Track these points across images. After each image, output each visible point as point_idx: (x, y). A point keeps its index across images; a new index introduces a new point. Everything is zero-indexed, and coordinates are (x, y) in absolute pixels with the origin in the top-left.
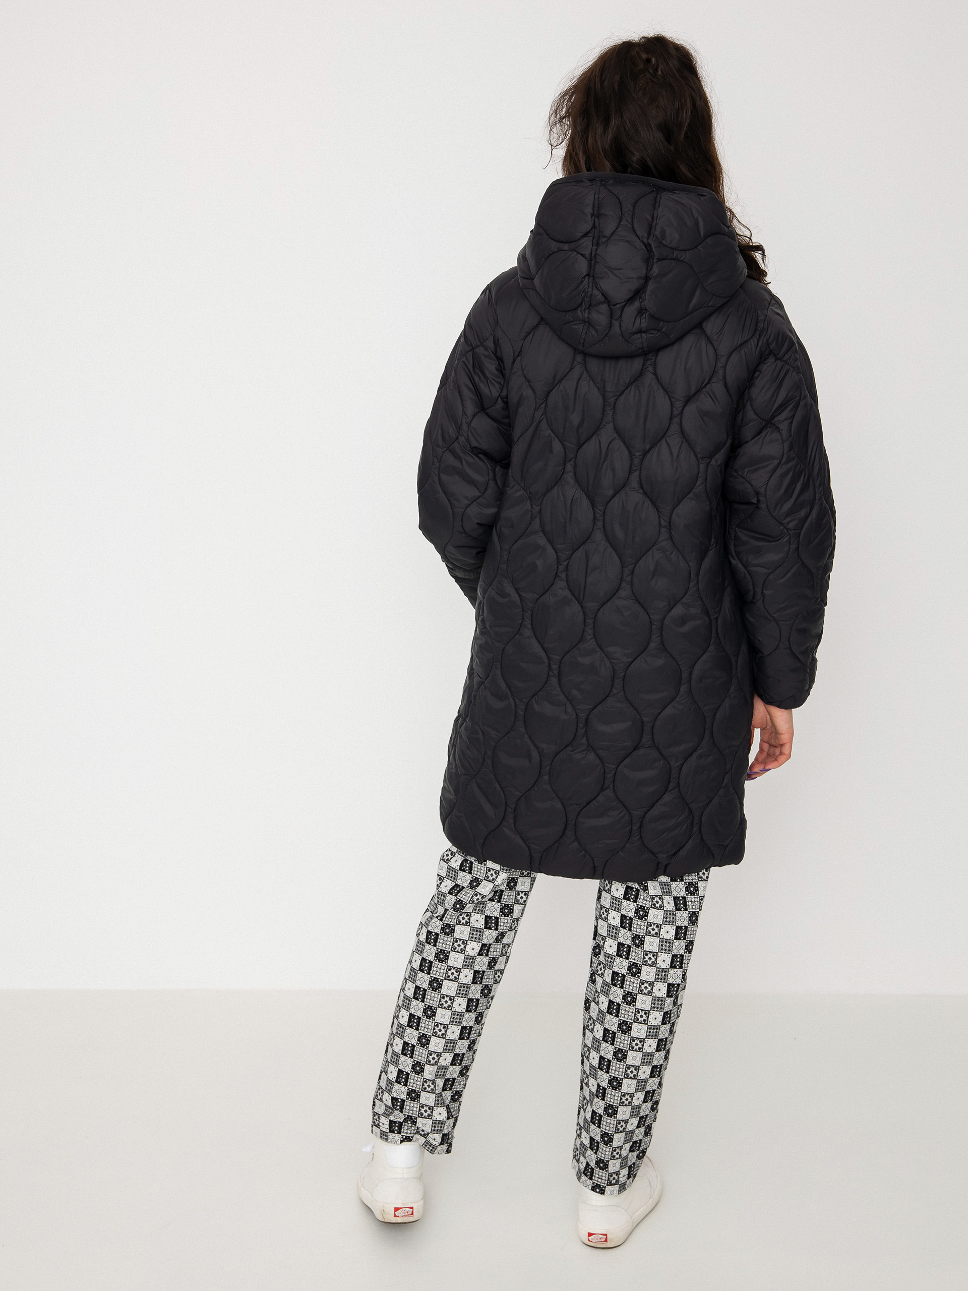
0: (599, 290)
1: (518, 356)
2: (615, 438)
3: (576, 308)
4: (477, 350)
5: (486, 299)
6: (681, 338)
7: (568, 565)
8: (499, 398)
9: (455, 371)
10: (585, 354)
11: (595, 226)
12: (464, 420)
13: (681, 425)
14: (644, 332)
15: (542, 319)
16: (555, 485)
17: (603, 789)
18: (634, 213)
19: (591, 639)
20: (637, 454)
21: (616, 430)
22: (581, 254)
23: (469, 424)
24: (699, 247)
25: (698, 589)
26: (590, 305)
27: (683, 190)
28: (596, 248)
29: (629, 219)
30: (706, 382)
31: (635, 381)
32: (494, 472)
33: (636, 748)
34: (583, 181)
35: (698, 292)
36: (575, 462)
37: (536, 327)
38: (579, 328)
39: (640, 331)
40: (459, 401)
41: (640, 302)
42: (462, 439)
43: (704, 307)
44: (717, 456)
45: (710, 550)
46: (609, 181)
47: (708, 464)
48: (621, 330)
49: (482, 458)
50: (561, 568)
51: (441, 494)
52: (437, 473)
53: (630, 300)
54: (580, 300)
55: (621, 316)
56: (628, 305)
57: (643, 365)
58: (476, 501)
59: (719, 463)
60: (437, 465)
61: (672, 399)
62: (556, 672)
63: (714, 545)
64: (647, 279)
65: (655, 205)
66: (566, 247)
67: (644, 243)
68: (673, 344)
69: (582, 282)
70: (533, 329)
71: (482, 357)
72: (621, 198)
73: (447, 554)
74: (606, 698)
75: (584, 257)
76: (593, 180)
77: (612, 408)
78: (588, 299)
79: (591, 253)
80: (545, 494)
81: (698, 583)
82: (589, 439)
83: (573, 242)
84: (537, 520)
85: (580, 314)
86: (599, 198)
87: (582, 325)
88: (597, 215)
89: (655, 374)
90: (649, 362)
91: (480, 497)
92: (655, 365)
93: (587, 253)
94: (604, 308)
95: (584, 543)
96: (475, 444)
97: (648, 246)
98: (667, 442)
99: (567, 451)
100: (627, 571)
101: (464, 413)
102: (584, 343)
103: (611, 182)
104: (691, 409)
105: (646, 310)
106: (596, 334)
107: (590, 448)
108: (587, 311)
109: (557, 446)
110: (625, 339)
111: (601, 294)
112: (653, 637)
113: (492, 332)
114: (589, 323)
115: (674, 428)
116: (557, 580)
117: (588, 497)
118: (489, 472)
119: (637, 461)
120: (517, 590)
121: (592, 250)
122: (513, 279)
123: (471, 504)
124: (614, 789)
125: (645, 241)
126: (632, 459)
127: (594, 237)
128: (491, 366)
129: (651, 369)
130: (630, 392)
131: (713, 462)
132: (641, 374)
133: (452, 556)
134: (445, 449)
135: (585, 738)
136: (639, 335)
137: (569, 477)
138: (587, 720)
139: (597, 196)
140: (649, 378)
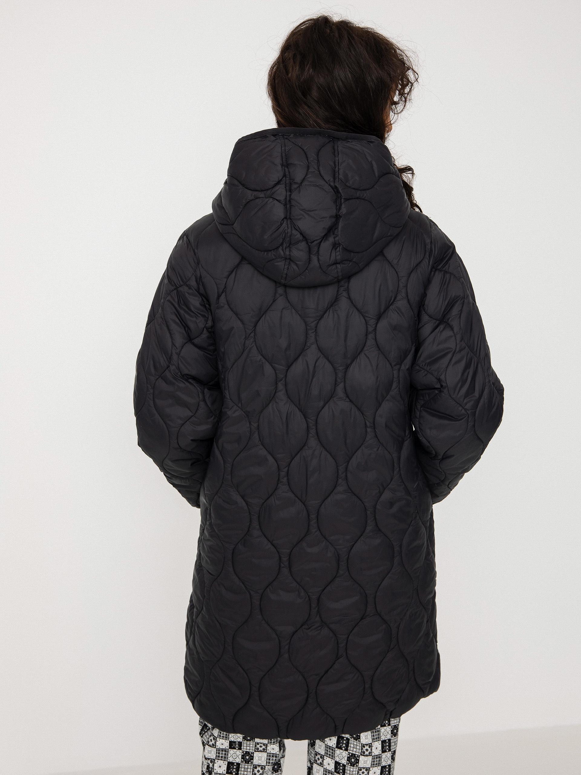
0: (297, 230)
1: (222, 293)
2: (320, 357)
3: (277, 248)
4: (181, 289)
5: (185, 244)
6: (368, 264)
7: (288, 471)
8: (205, 328)
9: (162, 308)
10: (285, 286)
11: (285, 175)
12: (174, 352)
13: (376, 339)
14: (339, 263)
15: (243, 258)
16: (269, 403)
17: (338, 658)
18: (318, 161)
19: (316, 531)
20: (341, 368)
21: (319, 349)
22: (277, 200)
23: (178, 354)
24: (375, 186)
25: (401, 475)
26: (290, 244)
27: (354, 139)
28: (290, 193)
29: (316, 167)
30: (392, 301)
31: (332, 306)
32: (203, 393)
33: (362, 619)
34: (267, 137)
35: (379, 225)
36: (285, 381)
37: (237, 266)
38: (281, 264)
39: (336, 263)
40: (168, 335)
41: (334, 238)
42: (172, 368)
43: (385, 237)
44: (405, 362)
45: (406, 440)
46: (290, 135)
47: (399, 370)
48: (319, 263)
49: (192, 382)
50: (283, 474)
51: (157, 416)
52: (152, 398)
53: (325, 237)
54: (281, 241)
55: (318, 251)
56: (323, 241)
57: (338, 291)
58: (189, 420)
59: (407, 367)
60: (152, 391)
61: (366, 318)
62: (287, 563)
63: (408, 436)
64: (337, 217)
65: (335, 153)
66: (261, 195)
67: (331, 186)
68: (361, 270)
69: (281, 224)
70: (235, 268)
71: (187, 294)
72: (305, 149)
73: (165, 467)
74: (334, 579)
75: (279, 202)
76: (276, 135)
77: (314, 331)
78: (288, 239)
79: (286, 199)
80: (262, 411)
81: (400, 470)
82: (296, 359)
83: (267, 190)
84: (256, 435)
85: (282, 253)
86: (285, 150)
87: (284, 261)
88: (286, 165)
89: (349, 298)
90: (342, 289)
91: (192, 416)
92: (348, 290)
93: (282, 198)
94: (303, 245)
95: (301, 449)
96: (186, 372)
97: (335, 189)
98: (365, 354)
99: (277, 372)
100: (341, 469)
101: (173, 344)
102: (286, 277)
103: (292, 136)
104: (383, 324)
105: (339, 244)
106: (297, 268)
107: (298, 368)
108: (288, 250)
109: (268, 369)
110: (323, 271)
111: (299, 233)
112: (369, 521)
113: (193, 272)
114: (290, 260)
115: (370, 342)
116: (279, 485)
117: (300, 410)
118: (199, 395)
119: (340, 375)
120: (243, 497)
121: (286, 196)
122: (210, 225)
123: (185, 423)
124: (347, 656)
125: (332, 184)
126: (336, 374)
127: (286, 184)
128: (195, 302)
129: (345, 294)
130: (329, 315)
131: (403, 367)
132: (336, 300)
133: (169, 468)
134: (158, 377)
135: (318, 616)
136: (334, 266)
137: (281, 395)
138: (319, 599)
139: (283, 148)
140: (344, 303)
